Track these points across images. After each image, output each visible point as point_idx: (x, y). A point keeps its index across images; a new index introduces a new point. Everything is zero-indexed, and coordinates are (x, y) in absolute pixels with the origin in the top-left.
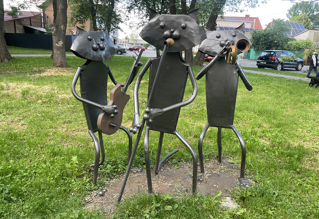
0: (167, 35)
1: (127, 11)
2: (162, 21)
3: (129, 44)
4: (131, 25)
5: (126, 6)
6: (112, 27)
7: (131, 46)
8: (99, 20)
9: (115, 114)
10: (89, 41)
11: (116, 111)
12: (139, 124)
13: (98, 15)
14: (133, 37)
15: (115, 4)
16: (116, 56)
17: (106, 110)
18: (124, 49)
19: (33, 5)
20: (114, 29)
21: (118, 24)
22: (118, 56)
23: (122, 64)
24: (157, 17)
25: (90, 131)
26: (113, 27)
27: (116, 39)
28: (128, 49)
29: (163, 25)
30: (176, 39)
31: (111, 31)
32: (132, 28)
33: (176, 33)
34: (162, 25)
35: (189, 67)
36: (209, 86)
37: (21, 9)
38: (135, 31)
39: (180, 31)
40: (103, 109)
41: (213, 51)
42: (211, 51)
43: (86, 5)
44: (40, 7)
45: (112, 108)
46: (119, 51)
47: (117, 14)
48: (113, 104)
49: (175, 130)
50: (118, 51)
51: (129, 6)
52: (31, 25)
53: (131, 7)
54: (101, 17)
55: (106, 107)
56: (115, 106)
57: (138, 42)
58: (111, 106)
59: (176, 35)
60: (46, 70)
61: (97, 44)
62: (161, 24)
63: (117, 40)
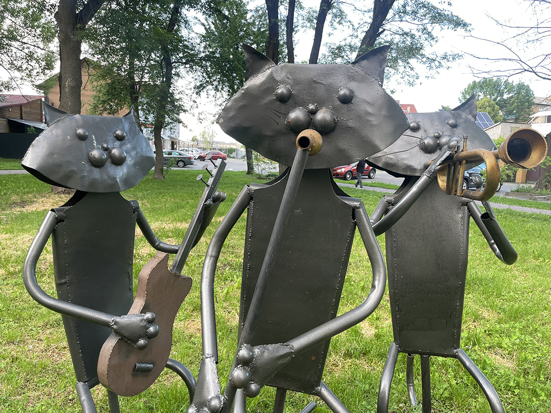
0: (297, 121)
1: (195, 94)
2: (282, 82)
3: (198, 148)
4: (201, 117)
5: (192, 85)
6: (167, 119)
7: (201, 153)
8: (145, 107)
9: (150, 337)
10: (79, 141)
11: (152, 329)
12: (218, 397)
13: (143, 100)
14: (205, 137)
15: (172, 80)
16: (174, 171)
17: (122, 328)
18: (190, 158)
19: (26, 83)
20: (171, 122)
21: (178, 114)
22: (178, 171)
23: (185, 184)
24: (269, 72)
25: (81, 384)
26: (169, 119)
27: (175, 141)
28: (197, 158)
29: (285, 91)
30: (325, 130)
31: (166, 126)
32: (202, 122)
33: (322, 115)
34: (283, 92)
35: (358, 208)
36: (395, 250)
37: (4, 90)
38: (209, 126)
39: (335, 110)
40: (115, 327)
41: (405, 162)
42: (400, 163)
43: (119, 83)
44: (39, 87)
45: (142, 320)
46: (181, 161)
47: (177, 97)
48: (144, 311)
49: (318, 382)
50: (179, 161)
51: (198, 84)
52: (22, 118)
53: (201, 85)
54: (147, 103)
55: (123, 320)
56: (148, 315)
57: (214, 146)
58: (137, 315)
59: (325, 120)
60: (35, 200)
61: (103, 147)
62: (279, 91)
63: (177, 143)
